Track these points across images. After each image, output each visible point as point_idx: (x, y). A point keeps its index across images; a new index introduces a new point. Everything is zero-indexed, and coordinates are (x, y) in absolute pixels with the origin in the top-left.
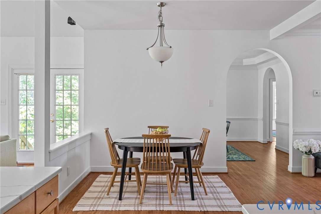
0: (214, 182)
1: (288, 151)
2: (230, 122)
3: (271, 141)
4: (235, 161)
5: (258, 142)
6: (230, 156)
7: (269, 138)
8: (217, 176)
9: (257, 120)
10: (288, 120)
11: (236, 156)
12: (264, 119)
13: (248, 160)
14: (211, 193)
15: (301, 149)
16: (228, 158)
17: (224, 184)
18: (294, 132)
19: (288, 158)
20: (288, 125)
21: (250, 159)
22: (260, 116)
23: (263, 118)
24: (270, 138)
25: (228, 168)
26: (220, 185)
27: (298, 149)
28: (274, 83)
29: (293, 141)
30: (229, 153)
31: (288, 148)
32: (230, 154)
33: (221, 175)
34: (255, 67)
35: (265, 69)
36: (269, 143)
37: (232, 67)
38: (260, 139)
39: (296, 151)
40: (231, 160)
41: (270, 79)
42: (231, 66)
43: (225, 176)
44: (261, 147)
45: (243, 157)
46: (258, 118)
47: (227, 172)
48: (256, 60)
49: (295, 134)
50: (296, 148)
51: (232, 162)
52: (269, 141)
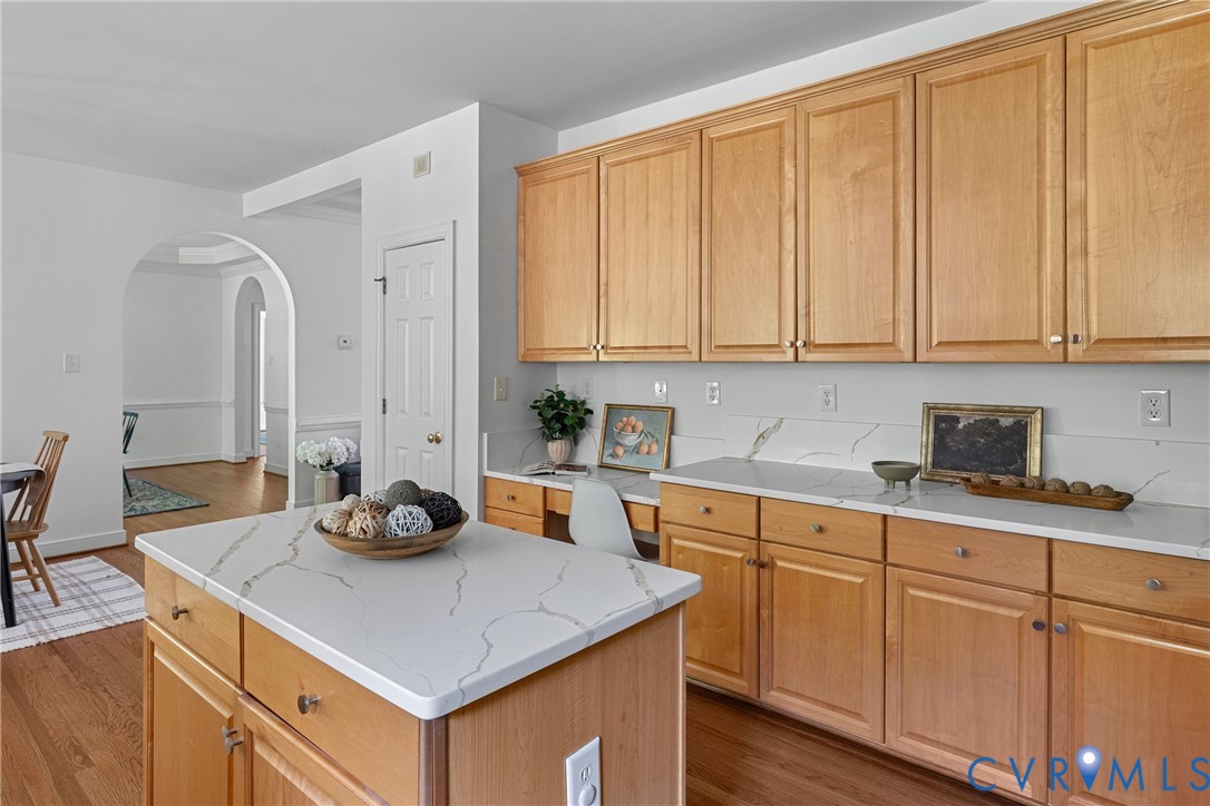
0: (82, 574)
1: (287, 470)
2: (136, 415)
3: (256, 456)
4: (150, 513)
5: (221, 461)
6: (138, 505)
7: (250, 449)
8: (93, 557)
9: (219, 405)
10: (287, 401)
11: (155, 502)
12: (238, 404)
13: (189, 505)
14: (73, 598)
15: (311, 461)
16: (130, 511)
17: (115, 571)
18: (297, 426)
19: (287, 487)
20: (286, 412)
21: (195, 504)
22: (227, 394)
23: (236, 400)
24: (253, 447)
25: (128, 535)
26: (103, 574)
27: (306, 461)
28: (263, 314)
29: (296, 446)
30: (134, 497)
31: (287, 465)
32: (137, 499)
33: (107, 553)
34: (212, 271)
35: (240, 279)
36: (252, 460)
37: (143, 266)
38: (228, 452)
39: (303, 466)
40: (138, 513)
41: (253, 305)
42: (141, 261)
43: (117, 553)
44: (231, 472)
45: (176, 500)
46: (222, 400)
47: (125, 542)
48: (216, 255)
49: (301, 429)
50: (301, 459)
51: (142, 518)
52: (251, 455)
